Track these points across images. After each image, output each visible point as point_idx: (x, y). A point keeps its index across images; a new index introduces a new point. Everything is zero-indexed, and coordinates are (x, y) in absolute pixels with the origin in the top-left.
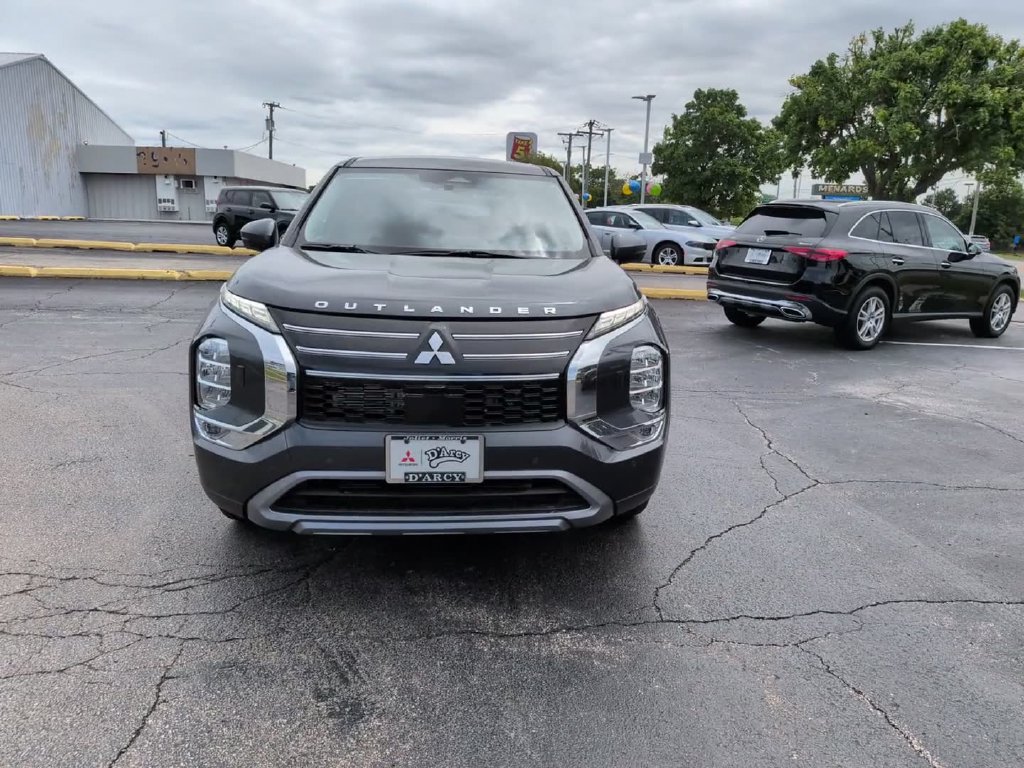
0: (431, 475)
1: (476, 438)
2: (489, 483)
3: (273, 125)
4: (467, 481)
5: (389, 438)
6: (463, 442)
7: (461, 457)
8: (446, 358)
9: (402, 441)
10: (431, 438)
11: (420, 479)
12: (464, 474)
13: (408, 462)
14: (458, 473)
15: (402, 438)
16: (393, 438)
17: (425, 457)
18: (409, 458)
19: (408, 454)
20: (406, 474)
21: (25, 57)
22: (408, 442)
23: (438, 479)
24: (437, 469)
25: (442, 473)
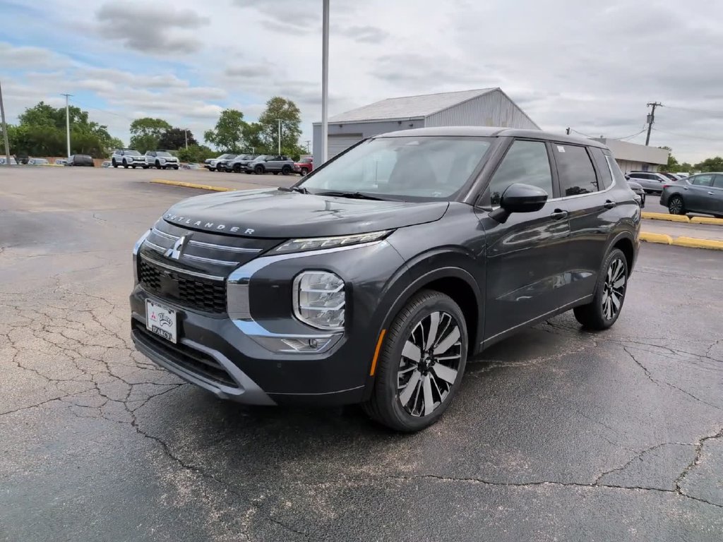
0: (160, 330)
1: (173, 311)
2: (180, 345)
3: (653, 119)
4: (171, 340)
5: (146, 300)
6: (170, 313)
7: (170, 322)
8: (177, 255)
9: (151, 304)
10: (159, 306)
11: (157, 331)
12: (170, 334)
13: (153, 318)
15: (150, 302)
16: (148, 301)
17: (159, 318)
18: (153, 316)
19: (153, 313)
20: (153, 326)
21: (489, 91)
22: (153, 305)
23: (161, 334)
24: (162, 328)
25: (164, 331)
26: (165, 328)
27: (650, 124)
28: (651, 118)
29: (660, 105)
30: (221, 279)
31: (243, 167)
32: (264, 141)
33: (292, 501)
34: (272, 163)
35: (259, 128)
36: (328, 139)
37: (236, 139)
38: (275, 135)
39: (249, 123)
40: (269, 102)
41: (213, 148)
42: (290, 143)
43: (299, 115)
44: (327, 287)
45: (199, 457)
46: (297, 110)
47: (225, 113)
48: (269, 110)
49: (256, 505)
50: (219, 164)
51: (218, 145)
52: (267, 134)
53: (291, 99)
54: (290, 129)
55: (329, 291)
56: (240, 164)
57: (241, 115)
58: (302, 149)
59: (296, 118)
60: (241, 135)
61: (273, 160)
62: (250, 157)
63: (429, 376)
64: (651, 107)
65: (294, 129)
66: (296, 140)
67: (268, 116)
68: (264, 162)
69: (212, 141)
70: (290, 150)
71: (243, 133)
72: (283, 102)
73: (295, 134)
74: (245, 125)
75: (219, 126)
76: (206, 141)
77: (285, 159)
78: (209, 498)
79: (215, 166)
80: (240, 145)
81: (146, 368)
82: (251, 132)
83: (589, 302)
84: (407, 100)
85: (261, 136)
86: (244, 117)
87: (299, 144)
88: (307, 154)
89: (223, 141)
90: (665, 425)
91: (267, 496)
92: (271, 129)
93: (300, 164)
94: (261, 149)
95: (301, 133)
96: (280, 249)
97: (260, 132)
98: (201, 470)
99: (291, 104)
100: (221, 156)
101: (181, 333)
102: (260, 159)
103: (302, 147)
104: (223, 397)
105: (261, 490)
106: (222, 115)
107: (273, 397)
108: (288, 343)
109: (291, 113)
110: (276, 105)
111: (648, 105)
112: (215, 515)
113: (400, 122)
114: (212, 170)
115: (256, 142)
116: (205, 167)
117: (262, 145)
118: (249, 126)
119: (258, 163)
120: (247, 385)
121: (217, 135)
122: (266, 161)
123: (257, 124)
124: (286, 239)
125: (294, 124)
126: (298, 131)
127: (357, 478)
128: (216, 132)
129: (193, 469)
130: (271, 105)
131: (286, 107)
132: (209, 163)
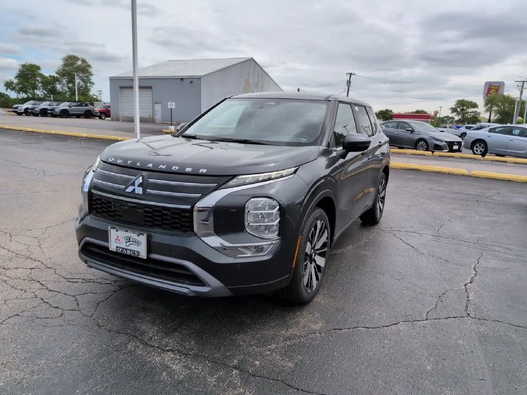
0: (126, 249)
1: (143, 235)
2: (149, 260)
3: (350, 84)
4: (140, 257)
5: (109, 227)
6: (138, 236)
7: (138, 243)
8: (139, 191)
9: (115, 230)
10: (125, 231)
11: (122, 251)
12: (138, 252)
13: (118, 241)
14: (137, 252)
15: (114, 228)
16: (111, 228)
17: (124, 240)
18: (117, 239)
19: (118, 237)
20: (117, 247)
21: (245, 59)
22: (117, 231)
23: (128, 252)
24: (128, 248)
25: (131, 251)
26: (133, 247)
27: (349, 87)
28: (349, 83)
29: (354, 74)
30: (189, 207)
31: (49, 112)
32: (61, 90)
33: (258, 360)
34: (75, 109)
35: (54, 80)
36: (139, 91)
37: (35, 88)
38: (70, 85)
39: (47, 75)
40: (64, 59)
41: (13, 95)
42: (84, 92)
43: (92, 70)
44: (266, 209)
45: (171, 342)
46: (89, 66)
47: (24, 66)
48: (64, 65)
49: (236, 368)
50: (26, 109)
51: (18, 92)
52: (63, 85)
53: (84, 57)
54: (83, 80)
55: (269, 212)
56: (46, 109)
57: (38, 68)
58: (95, 97)
59: (88, 72)
60: (40, 85)
61: (76, 106)
62: (55, 103)
63: (313, 264)
64: (349, 75)
65: (87, 80)
66: (89, 90)
67: (64, 70)
68: (68, 108)
69: (13, 89)
70: (85, 98)
71: (42, 83)
72: (77, 59)
73: (88, 85)
74: (41, 76)
75: (19, 77)
76: (7, 89)
77: (86, 105)
78: (199, 369)
79: (23, 111)
80: (39, 93)
81: (77, 282)
82: (49, 83)
83: (371, 207)
84: (186, 62)
85: (58, 87)
86: (41, 70)
87: (91, 93)
88: (100, 101)
89: (23, 90)
90: (442, 279)
91: (239, 360)
92: (67, 80)
93: (99, 109)
94: (58, 97)
95: (93, 84)
96: (231, 183)
97: (57, 83)
98: (179, 352)
99: (84, 61)
100: (28, 103)
101: (150, 250)
102: (64, 106)
103: (94, 95)
104: (192, 294)
105: (232, 357)
106: (21, 67)
107: (231, 290)
108: (243, 250)
109: (84, 68)
110: (70, 60)
111: (347, 74)
112: (212, 380)
113: (182, 79)
114: (20, 114)
115: (53, 91)
116: (13, 111)
117: (59, 93)
118: (47, 78)
119: (62, 108)
120: (213, 283)
121: (17, 84)
122: (70, 107)
123: (54, 77)
124: (234, 176)
125: (87, 77)
126: (90, 83)
127: (290, 338)
128: (15, 81)
129: (172, 351)
130: (66, 61)
131: (79, 63)
132: (17, 108)
